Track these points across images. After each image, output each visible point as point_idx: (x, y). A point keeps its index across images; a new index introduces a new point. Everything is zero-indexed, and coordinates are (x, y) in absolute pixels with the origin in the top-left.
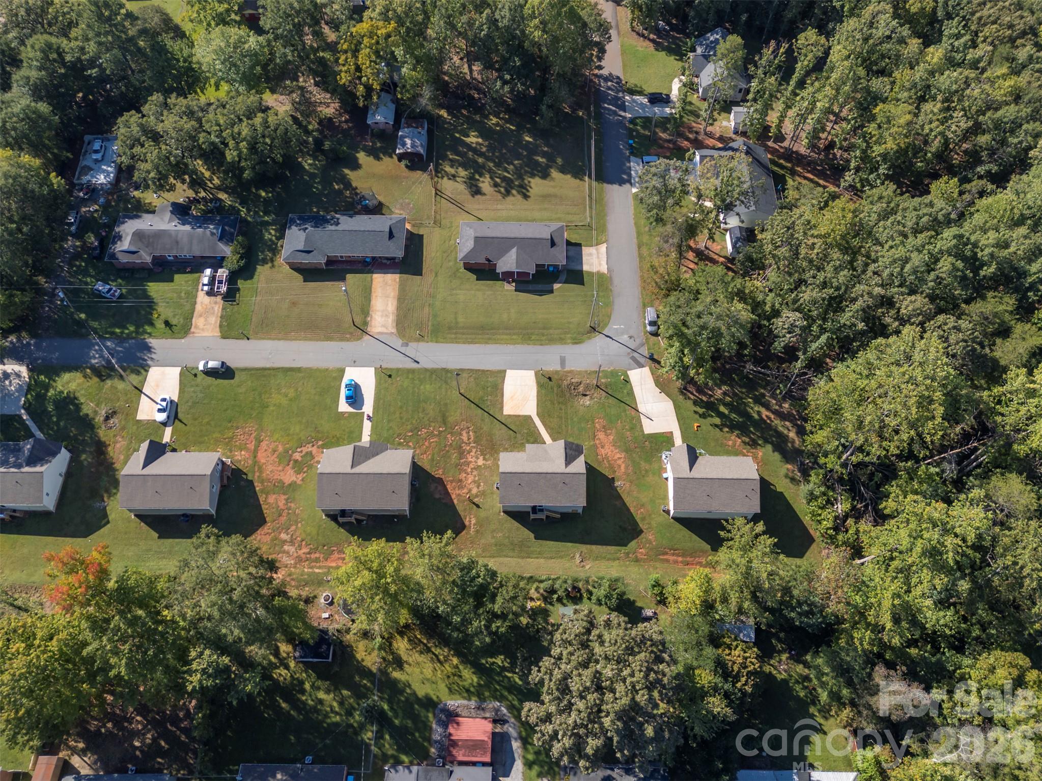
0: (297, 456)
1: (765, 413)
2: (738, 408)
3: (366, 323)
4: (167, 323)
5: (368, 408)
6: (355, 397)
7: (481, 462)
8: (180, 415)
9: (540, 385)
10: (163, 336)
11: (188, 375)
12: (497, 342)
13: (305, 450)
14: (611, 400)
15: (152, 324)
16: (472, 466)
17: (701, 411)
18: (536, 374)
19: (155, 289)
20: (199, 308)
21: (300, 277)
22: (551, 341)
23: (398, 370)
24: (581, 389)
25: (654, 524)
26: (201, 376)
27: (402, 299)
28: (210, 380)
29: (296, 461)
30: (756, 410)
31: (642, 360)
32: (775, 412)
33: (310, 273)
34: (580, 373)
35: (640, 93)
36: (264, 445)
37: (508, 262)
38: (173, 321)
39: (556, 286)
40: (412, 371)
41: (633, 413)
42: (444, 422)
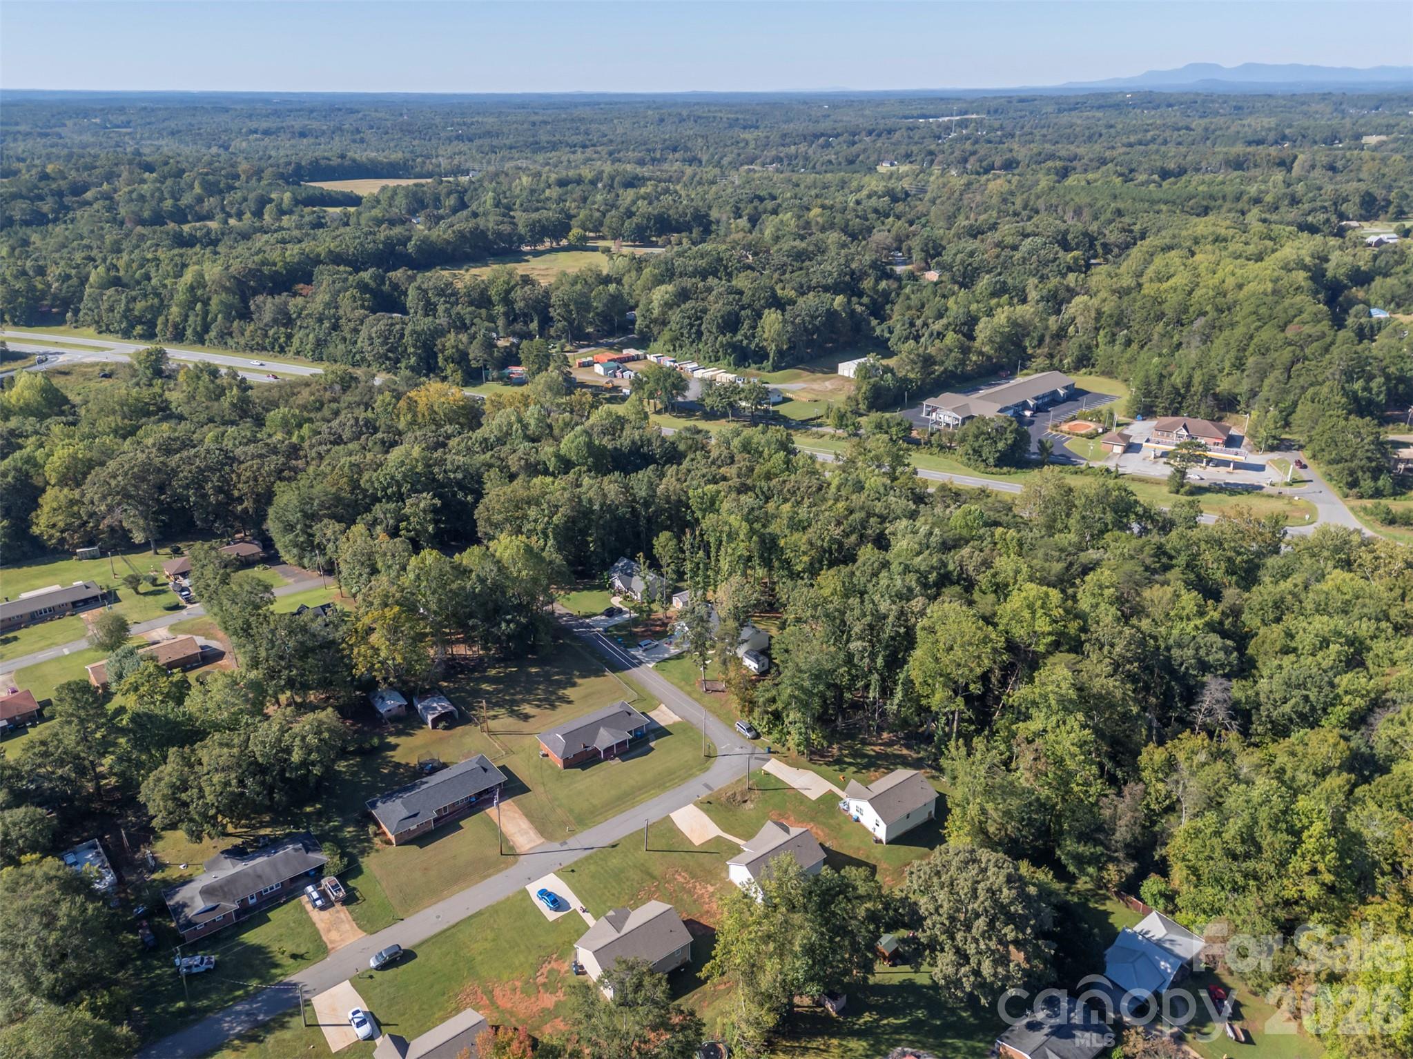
0: (541, 980)
1: (877, 748)
2: (856, 754)
3: (512, 848)
4: (294, 956)
5: (575, 903)
6: (557, 903)
7: (711, 889)
8: (382, 1020)
9: (706, 811)
10: (298, 969)
11: (362, 982)
12: (641, 802)
13: (545, 970)
14: (768, 793)
15: (277, 966)
16: (706, 896)
17: (837, 767)
18: (695, 804)
19: (252, 937)
20: (320, 926)
21: (415, 847)
22: (684, 779)
23: (576, 863)
24: (739, 798)
25: (879, 856)
26: (378, 975)
27: (529, 815)
28: (390, 973)
29: (544, 984)
30: (869, 750)
31: (765, 756)
32: (881, 745)
33: (422, 838)
34: (728, 787)
35: (595, 615)
36: (498, 992)
37: (605, 739)
38: (302, 950)
39: (652, 744)
40: (590, 857)
41: (792, 792)
42: (653, 877)
